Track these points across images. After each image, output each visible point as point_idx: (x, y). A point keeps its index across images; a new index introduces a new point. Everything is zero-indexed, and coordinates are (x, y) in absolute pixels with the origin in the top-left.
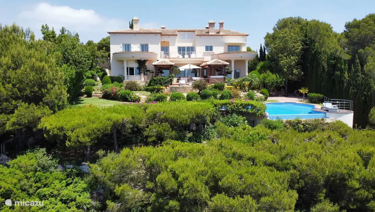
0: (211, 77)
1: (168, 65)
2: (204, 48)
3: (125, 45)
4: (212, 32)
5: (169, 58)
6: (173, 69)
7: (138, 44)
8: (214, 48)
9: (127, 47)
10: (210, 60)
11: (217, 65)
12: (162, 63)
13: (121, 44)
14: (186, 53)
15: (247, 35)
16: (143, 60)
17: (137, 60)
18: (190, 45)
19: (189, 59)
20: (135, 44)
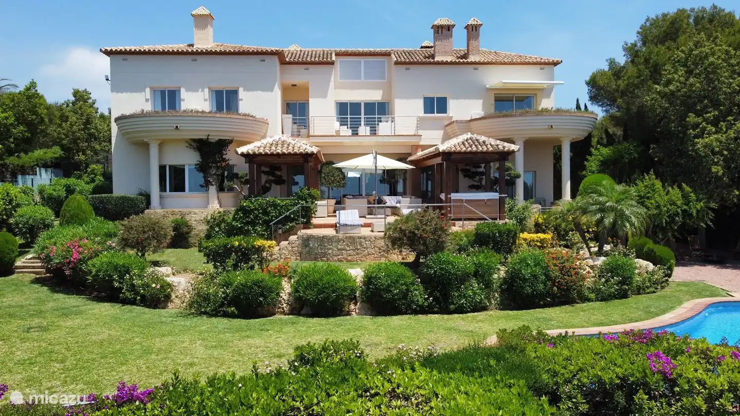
0: (454, 196)
1: (296, 154)
2: (420, 103)
3: (163, 93)
4: (445, 53)
5: (309, 136)
6: (320, 172)
7: (203, 91)
8: (452, 104)
9: (170, 98)
10: (438, 142)
11: (476, 153)
12: (273, 148)
13: (148, 90)
14: (363, 120)
15: (556, 64)
16: (214, 138)
17: (194, 140)
18: (375, 96)
19: (374, 139)
20: (192, 89)
